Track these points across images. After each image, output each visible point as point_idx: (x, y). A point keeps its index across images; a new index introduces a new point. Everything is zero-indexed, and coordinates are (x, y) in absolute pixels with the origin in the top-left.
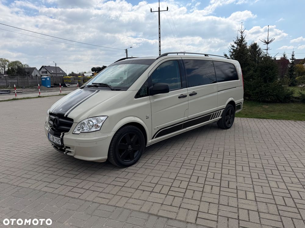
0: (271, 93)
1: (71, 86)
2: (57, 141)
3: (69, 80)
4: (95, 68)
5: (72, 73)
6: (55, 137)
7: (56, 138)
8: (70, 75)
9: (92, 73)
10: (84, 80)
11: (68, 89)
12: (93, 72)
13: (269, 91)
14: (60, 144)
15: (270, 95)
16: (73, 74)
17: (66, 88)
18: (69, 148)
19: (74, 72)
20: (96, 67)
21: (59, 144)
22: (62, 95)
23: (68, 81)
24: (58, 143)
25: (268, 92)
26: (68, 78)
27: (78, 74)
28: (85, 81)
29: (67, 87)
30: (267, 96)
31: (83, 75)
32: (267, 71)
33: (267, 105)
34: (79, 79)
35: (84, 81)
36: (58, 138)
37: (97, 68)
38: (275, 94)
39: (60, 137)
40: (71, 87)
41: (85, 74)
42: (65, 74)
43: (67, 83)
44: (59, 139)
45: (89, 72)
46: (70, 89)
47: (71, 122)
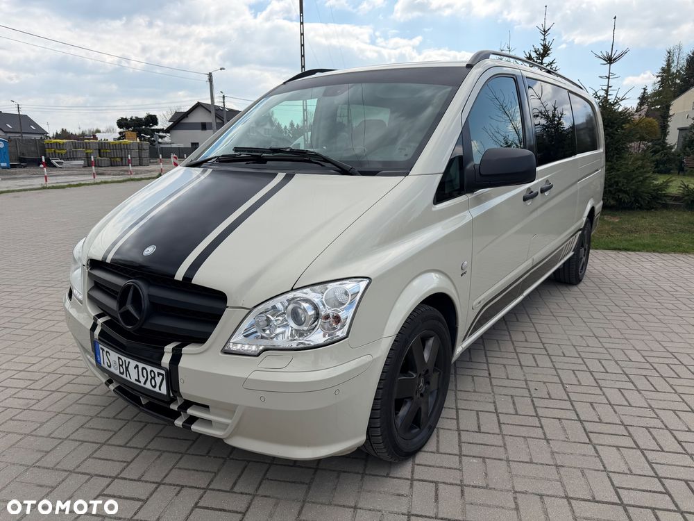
0: (623, 185)
1: (66, 163)
2: (142, 380)
3: (60, 150)
4: (126, 119)
5: (64, 131)
6: (133, 363)
7: (141, 365)
8: (57, 136)
9: (120, 133)
10: (99, 150)
11: (60, 173)
12: (122, 130)
13: (620, 182)
14: (164, 391)
15: (620, 191)
16: (64, 134)
17: (55, 169)
18: (205, 407)
19: (68, 130)
20: (129, 117)
21: (157, 389)
22: (49, 188)
23: (57, 151)
24: (148, 386)
25: (617, 183)
26: (56, 143)
27: (80, 135)
28: (102, 151)
29: (55, 167)
30: (613, 192)
31: (94, 136)
32: (611, 130)
33: (614, 216)
34: (87, 146)
35: (100, 152)
36: (149, 368)
37: (131, 119)
38: (634, 187)
39: (159, 365)
40: (68, 168)
41: (98, 135)
42: (44, 133)
43: (55, 156)
44: (156, 370)
45: (108, 131)
46: (66, 172)
47: (216, 304)
